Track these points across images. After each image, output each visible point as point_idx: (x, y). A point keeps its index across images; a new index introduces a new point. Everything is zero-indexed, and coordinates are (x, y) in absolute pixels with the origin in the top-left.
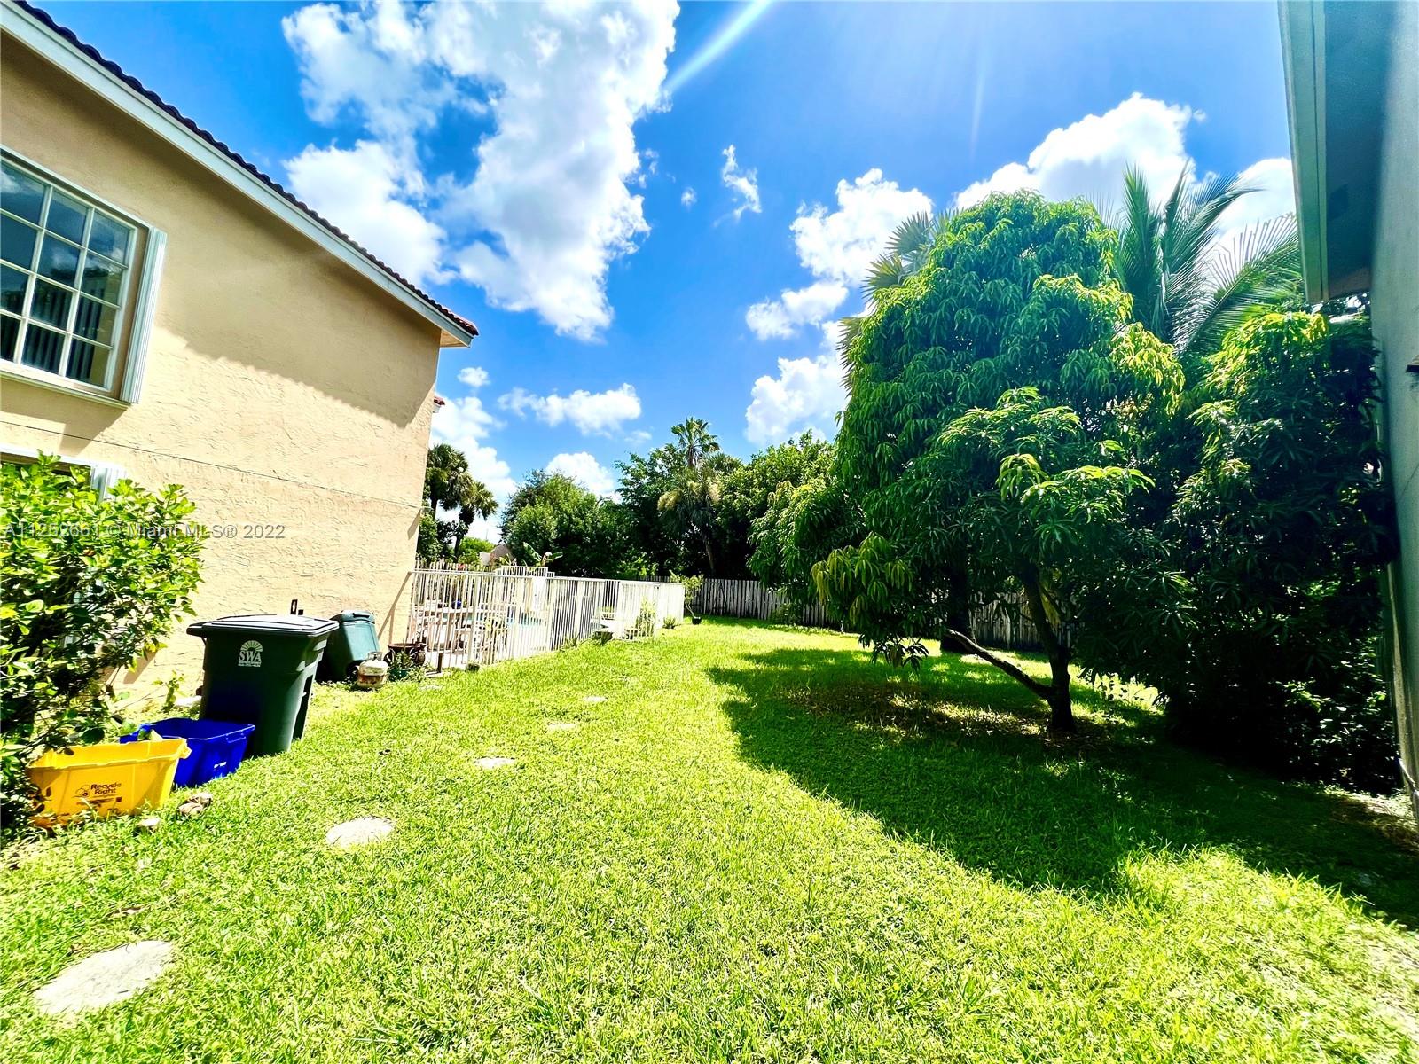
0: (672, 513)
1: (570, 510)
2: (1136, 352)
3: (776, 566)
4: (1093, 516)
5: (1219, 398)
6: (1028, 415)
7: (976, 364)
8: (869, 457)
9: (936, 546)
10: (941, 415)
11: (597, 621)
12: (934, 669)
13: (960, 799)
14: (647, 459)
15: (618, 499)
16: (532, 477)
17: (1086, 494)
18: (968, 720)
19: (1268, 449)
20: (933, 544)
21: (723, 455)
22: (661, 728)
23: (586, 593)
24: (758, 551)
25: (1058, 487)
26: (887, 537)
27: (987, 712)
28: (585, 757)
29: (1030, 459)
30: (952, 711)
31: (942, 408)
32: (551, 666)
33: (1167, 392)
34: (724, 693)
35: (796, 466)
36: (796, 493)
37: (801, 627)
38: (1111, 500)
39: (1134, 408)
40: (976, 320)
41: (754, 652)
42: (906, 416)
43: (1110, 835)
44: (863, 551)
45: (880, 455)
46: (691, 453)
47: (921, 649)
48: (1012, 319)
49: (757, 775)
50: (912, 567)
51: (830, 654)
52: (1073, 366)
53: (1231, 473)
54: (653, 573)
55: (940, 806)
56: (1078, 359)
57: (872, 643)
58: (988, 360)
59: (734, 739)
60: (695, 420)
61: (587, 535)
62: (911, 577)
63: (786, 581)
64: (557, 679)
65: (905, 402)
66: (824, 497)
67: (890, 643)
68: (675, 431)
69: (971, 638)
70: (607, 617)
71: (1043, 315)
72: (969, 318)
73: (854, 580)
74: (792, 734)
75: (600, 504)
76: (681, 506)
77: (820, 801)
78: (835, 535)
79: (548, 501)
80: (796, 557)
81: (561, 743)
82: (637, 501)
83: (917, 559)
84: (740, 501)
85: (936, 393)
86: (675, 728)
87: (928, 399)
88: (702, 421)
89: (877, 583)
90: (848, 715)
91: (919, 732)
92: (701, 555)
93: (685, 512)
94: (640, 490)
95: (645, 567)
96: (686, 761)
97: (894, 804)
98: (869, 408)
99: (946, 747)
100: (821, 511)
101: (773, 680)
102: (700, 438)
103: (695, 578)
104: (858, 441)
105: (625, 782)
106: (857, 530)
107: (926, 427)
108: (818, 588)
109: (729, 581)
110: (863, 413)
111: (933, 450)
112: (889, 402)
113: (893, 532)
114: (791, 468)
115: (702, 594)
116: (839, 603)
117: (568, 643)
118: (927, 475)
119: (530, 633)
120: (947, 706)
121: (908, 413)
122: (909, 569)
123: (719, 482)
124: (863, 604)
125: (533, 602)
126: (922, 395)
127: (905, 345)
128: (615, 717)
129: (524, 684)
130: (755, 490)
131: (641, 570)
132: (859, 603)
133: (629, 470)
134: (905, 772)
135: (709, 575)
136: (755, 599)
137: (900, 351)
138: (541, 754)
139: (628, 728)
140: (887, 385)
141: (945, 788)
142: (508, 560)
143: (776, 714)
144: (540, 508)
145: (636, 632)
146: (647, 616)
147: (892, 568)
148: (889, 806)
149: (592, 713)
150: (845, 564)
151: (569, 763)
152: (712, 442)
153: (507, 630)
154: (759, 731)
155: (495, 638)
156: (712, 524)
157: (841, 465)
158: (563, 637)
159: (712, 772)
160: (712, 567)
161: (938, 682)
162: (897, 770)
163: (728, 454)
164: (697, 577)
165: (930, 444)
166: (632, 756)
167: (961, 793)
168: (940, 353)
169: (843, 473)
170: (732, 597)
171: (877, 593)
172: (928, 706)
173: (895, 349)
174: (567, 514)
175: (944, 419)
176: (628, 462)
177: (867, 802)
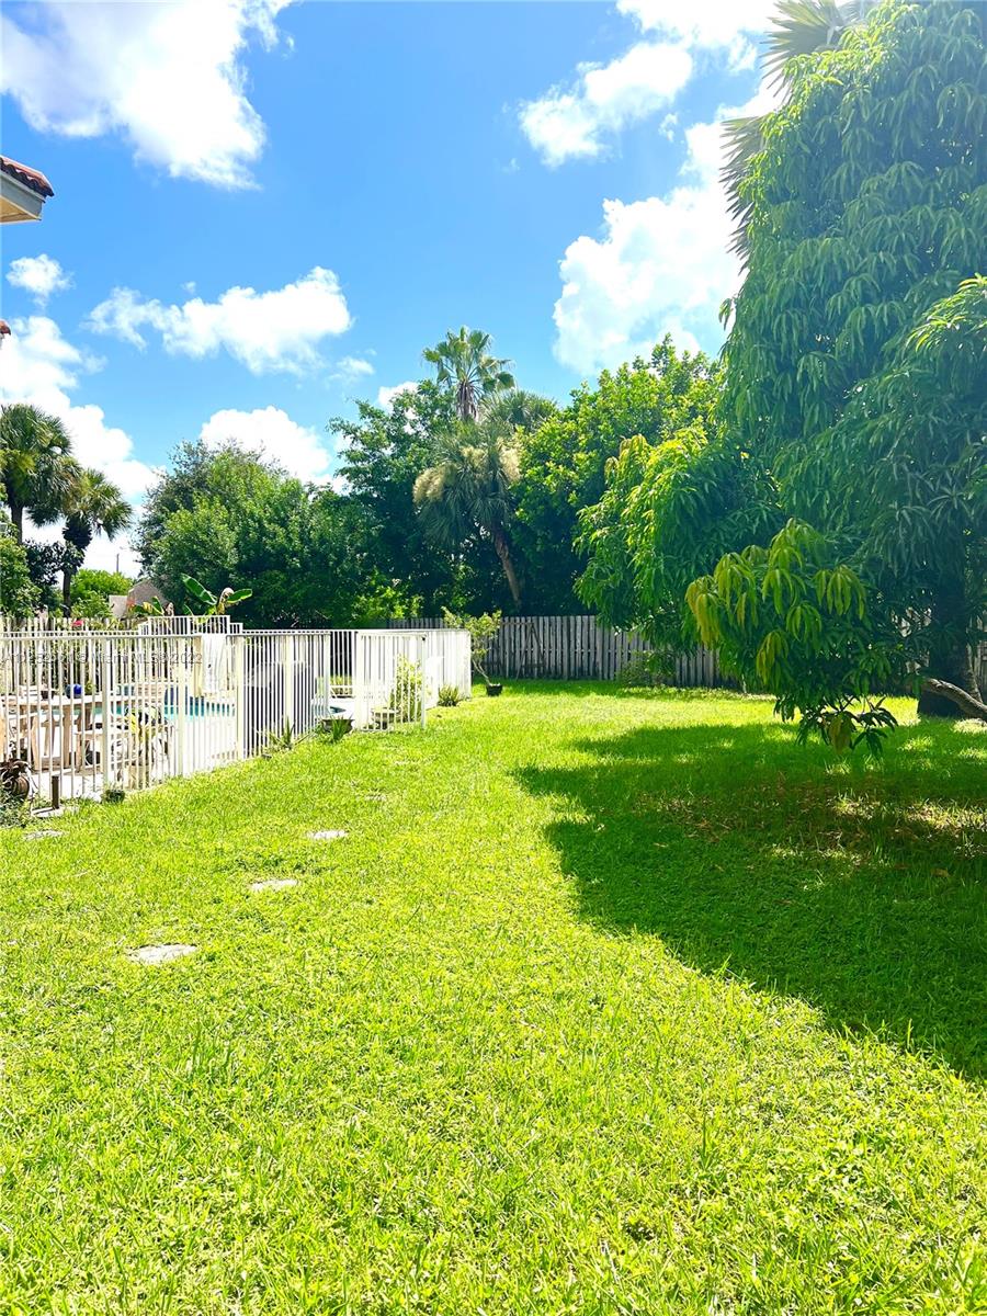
0: (439, 506)
1: (258, 512)
3: (625, 588)
7: (978, 191)
8: (784, 381)
9: (908, 536)
10: (913, 294)
11: (325, 701)
12: (908, 747)
13: (955, 965)
14: (389, 411)
15: (342, 487)
16: (184, 457)
18: (968, 830)
20: (902, 534)
21: (522, 396)
22: (443, 875)
23: (297, 655)
24: (593, 566)
26: (819, 525)
28: (316, 934)
30: (937, 817)
31: (914, 281)
32: (249, 783)
34: (547, 809)
35: (652, 404)
36: (655, 457)
37: (673, 690)
40: (977, 108)
41: (594, 737)
42: (850, 300)
44: (775, 553)
45: (805, 374)
46: (465, 393)
47: (886, 716)
49: (608, 945)
50: (865, 576)
51: (725, 731)
54: (414, 613)
55: (921, 979)
57: (797, 710)
59: (567, 887)
60: (468, 331)
61: (294, 554)
62: (862, 594)
63: (643, 614)
64: (261, 807)
65: (847, 275)
66: (704, 461)
67: (829, 709)
68: (430, 356)
69: (969, 690)
70: (340, 694)
72: (964, 103)
73: (761, 605)
74: (665, 873)
75: (311, 498)
76: (455, 493)
77: (717, 982)
78: (725, 528)
79: (217, 499)
80: (658, 571)
81: (273, 913)
82: (377, 489)
83: (873, 562)
84: (557, 477)
85: (903, 253)
86: (467, 874)
87: (889, 264)
88: (480, 335)
89: (802, 607)
90: (760, 835)
91: (883, 857)
92: (495, 577)
93: (462, 503)
94: (380, 468)
95: (401, 604)
96: (488, 929)
97: (843, 980)
98: (782, 291)
99: (930, 878)
100: (700, 485)
101: (630, 783)
102: (478, 368)
103: (488, 617)
104: (763, 354)
105: (387, 972)
106: (765, 517)
107: (885, 320)
108: (699, 623)
109: (547, 619)
110: (771, 299)
111: (899, 362)
112: (818, 276)
113: (829, 515)
114: (644, 410)
115: (501, 644)
116: (738, 646)
117: (275, 743)
118: (888, 410)
119: (207, 730)
120: (931, 809)
121: (852, 294)
122: (858, 581)
123: (517, 445)
124: (779, 646)
125: (208, 677)
126: (879, 258)
127: (844, 164)
128: (363, 863)
129: (204, 817)
130: (581, 456)
131: (393, 610)
132: (773, 645)
133: (358, 434)
134: (861, 926)
135: (512, 611)
136: (592, 646)
137: (835, 177)
138: (242, 934)
139: (387, 880)
140: (813, 243)
141: (929, 947)
142: (158, 606)
143: (637, 840)
144: (203, 511)
145: (392, 715)
146: (409, 688)
147: (828, 581)
148: (834, 983)
149: (324, 858)
150: (744, 579)
151: (290, 945)
152: (500, 372)
153: (166, 729)
154: (608, 871)
155: (147, 743)
156: (511, 521)
157: (733, 399)
158: (266, 732)
159: (532, 945)
160: (516, 598)
161: (914, 768)
162: (846, 923)
163: (529, 391)
164: (490, 615)
165: (894, 350)
166: (397, 927)
167: (957, 956)
168: (909, 174)
169: (738, 414)
170: (553, 645)
171: (803, 625)
172: (898, 812)
173: (826, 174)
174: (253, 519)
175: (919, 301)
176: (354, 419)
177: (797, 980)
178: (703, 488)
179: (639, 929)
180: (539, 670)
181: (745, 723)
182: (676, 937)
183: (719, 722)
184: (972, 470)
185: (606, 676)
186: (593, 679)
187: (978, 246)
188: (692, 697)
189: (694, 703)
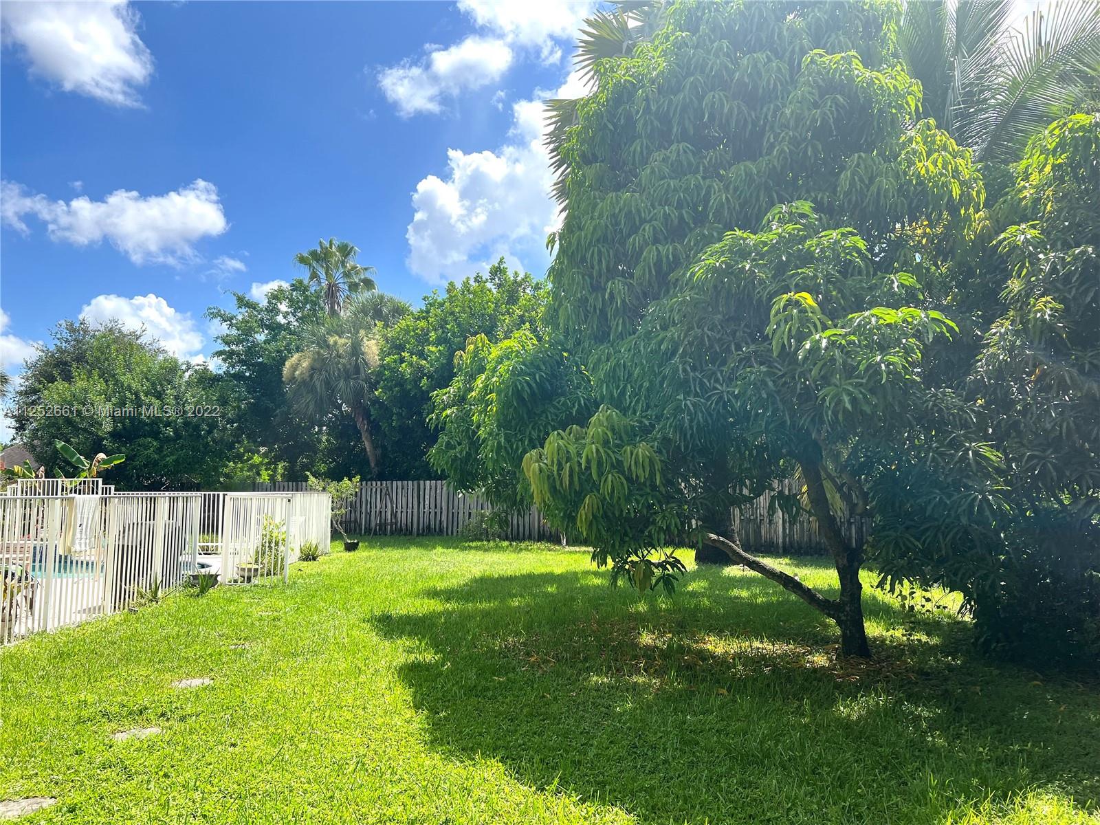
0: (306, 385)
1: (135, 385)
2: (928, 156)
3: (469, 458)
4: (889, 373)
5: (1024, 219)
6: (804, 239)
7: (733, 168)
8: (597, 298)
9: (691, 421)
10: (690, 240)
11: (192, 557)
12: (690, 588)
13: (737, 768)
14: (264, 303)
15: (216, 366)
16: (66, 334)
17: (879, 344)
18: (739, 656)
19: (1081, 284)
20: (687, 418)
21: (382, 297)
22: (305, 716)
23: (171, 515)
24: (443, 439)
25: (844, 336)
26: (624, 411)
27: (762, 642)
28: (181, 779)
29: (807, 299)
30: (717, 646)
31: (691, 230)
32: (115, 637)
33: (967, 210)
34: (399, 652)
35: (490, 311)
36: (495, 352)
37: (506, 543)
38: (908, 351)
39: (928, 230)
40: (731, 110)
41: (441, 585)
42: (644, 240)
43: (924, 793)
44: (591, 431)
45: (611, 294)
46: (332, 292)
47: (676, 563)
48: (777, 108)
49: (455, 770)
50: (659, 452)
51: (549, 578)
52: (853, 174)
53: (1044, 313)
54: (279, 478)
55: (713, 782)
56: (858, 165)
57: (609, 560)
58: (748, 163)
59: (418, 721)
60: (336, 242)
61: (168, 424)
62: (658, 466)
63: (484, 479)
64: (126, 658)
65: (643, 221)
66: (535, 356)
67: (634, 558)
68: (302, 260)
69: (734, 542)
70: (206, 551)
71: (816, 105)
72: (722, 105)
73: (581, 473)
74: (503, 703)
75: (187, 375)
76: (321, 374)
77: (549, 797)
78: (552, 410)
79: (95, 373)
80: (499, 443)
81: (139, 761)
82: (249, 370)
83: (666, 441)
84: (411, 365)
85: (682, 209)
86: (327, 714)
87: (673, 216)
88: (346, 246)
89: (613, 475)
90: (580, 665)
91: (676, 680)
92: (354, 446)
93: (327, 383)
94: (252, 350)
95: (266, 470)
96: (347, 764)
97: (652, 788)
98: (595, 229)
99: (713, 696)
100: (532, 375)
101: (471, 625)
102: (344, 272)
103: (348, 482)
104: (580, 277)
105: (251, 811)
106: (582, 402)
107: (670, 256)
108: (533, 487)
109: (400, 483)
110: (586, 235)
111: (681, 289)
112: (621, 221)
113: (630, 404)
114: (483, 315)
115: (358, 505)
116: (563, 506)
117: (142, 597)
118: (674, 324)
119: (75, 586)
120: (710, 639)
121: (647, 237)
122: (655, 455)
123: (377, 337)
124: (595, 506)
125: (78, 535)
126: (665, 211)
127: (638, 141)
128: (227, 708)
129: (68, 671)
130: (433, 349)
131: (259, 475)
132: (591, 504)
133: (234, 321)
134: (663, 740)
135: (369, 477)
136: (438, 506)
137: (632, 149)
138: (104, 784)
139: (251, 723)
140: (617, 196)
141: (716, 755)
142: (29, 469)
143: (478, 675)
144: (81, 383)
145: (256, 570)
146: (273, 545)
147: (632, 454)
148: (645, 791)
149: (189, 705)
150: (568, 452)
151: (154, 791)
152: (362, 277)
153: (32, 585)
154: (455, 704)
155: (11, 600)
156: (370, 399)
157: (556, 311)
158: (133, 587)
159: (388, 776)
160: (373, 465)
161: (696, 606)
162: (652, 738)
163: (388, 294)
164: (350, 480)
165: (677, 280)
166: (260, 767)
167: (737, 760)
168: (685, 152)
169: (561, 321)
170: (404, 506)
171: (613, 489)
172: (686, 642)
173: (625, 145)
174: (130, 392)
175: (695, 245)
176: (231, 308)
177: (615, 791)
178: (535, 379)
179: (482, 754)
180: (391, 527)
181: (564, 571)
182: (513, 760)
183: (542, 570)
184: (737, 372)
185: (450, 533)
186: (438, 535)
187: (734, 208)
188: (521, 549)
189: (523, 554)
